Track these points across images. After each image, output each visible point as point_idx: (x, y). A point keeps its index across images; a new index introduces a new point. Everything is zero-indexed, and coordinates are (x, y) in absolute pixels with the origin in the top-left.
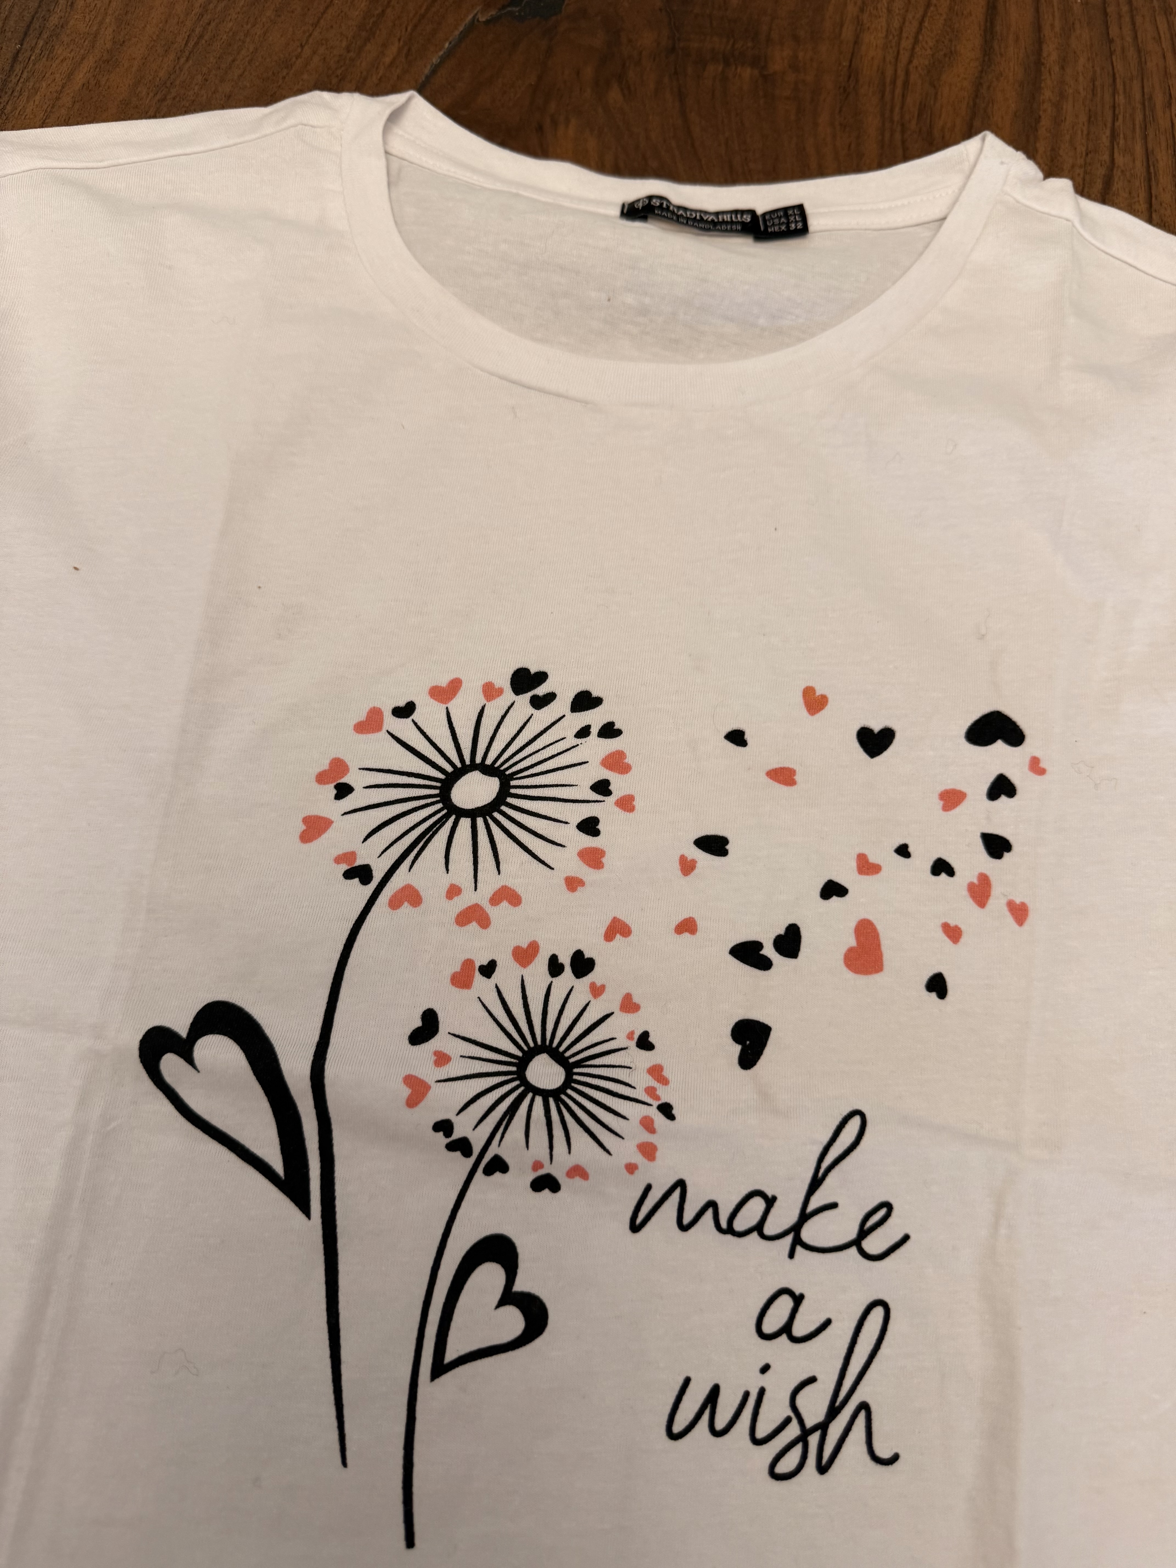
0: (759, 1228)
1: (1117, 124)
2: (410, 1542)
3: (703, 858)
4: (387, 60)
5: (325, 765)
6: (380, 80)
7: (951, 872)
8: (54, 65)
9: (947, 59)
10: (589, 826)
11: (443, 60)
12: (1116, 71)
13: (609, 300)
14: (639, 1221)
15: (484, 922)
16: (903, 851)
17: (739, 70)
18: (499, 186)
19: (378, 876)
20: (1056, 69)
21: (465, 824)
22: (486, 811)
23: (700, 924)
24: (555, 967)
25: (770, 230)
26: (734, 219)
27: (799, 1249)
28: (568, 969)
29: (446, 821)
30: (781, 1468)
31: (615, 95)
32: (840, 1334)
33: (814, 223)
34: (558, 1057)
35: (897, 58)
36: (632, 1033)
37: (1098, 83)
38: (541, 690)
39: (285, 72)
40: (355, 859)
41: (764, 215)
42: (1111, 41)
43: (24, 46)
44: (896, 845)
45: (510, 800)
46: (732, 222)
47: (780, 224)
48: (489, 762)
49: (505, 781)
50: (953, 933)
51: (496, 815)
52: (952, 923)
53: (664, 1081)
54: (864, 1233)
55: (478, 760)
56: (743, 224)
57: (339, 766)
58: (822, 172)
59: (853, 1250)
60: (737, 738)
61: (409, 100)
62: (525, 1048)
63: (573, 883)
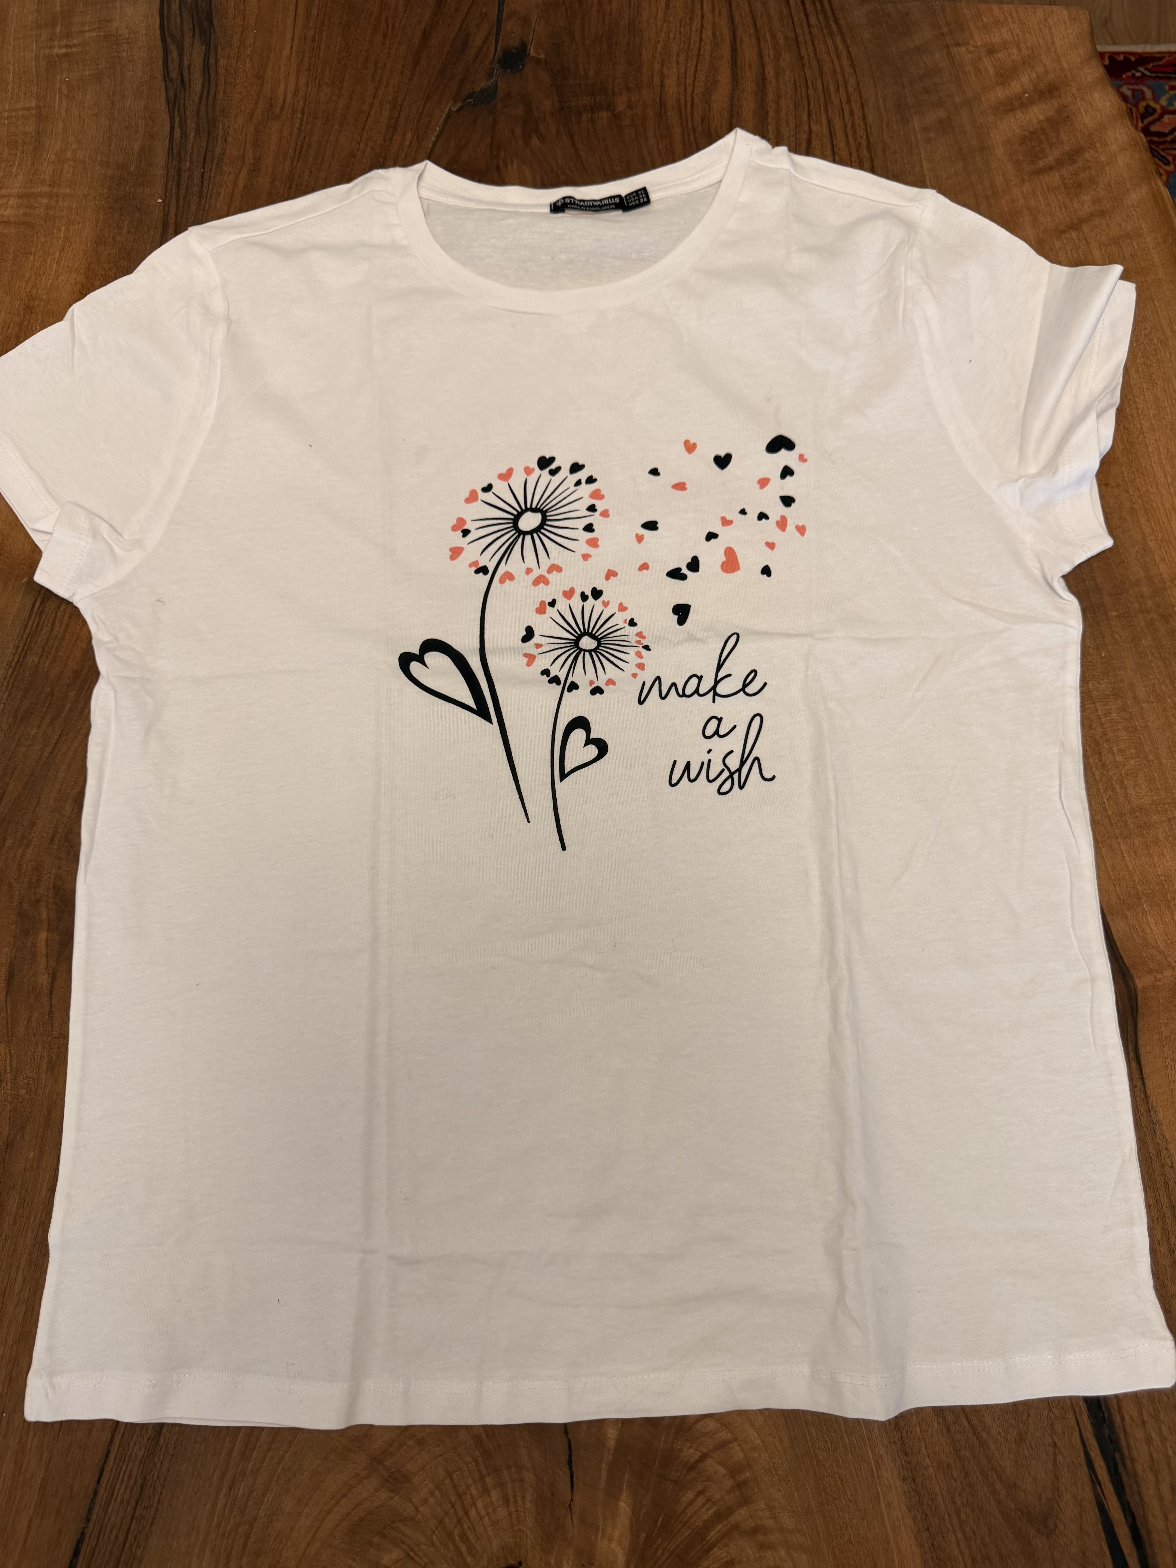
0: (697, 691)
1: (811, 107)
2: (564, 848)
3: (647, 533)
4: (407, 143)
5: (454, 522)
6: (406, 155)
7: (767, 517)
8: (225, 178)
9: (713, 86)
10: (589, 528)
11: (438, 137)
12: (807, 76)
13: (552, 259)
14: (642, 700)
15: (547, 582)
16: (743, 512)
17: (600, 114)
18: (483, 207)
19: (491, 570)
20: (774, 80)
21: (528, 538)
22: (537, 530)
23: (650, 565)
24: (584, 597)
25: (630, 205)
26: (610, 202)
27: (716, 697)
28: (590, 597)
29: (517, 540)
30: (723, 790)
31: (535, 141)
32: (740, 732)
33: (653, 196)
34: (593, 636)
35: (686, 90)
36: (626, 620)
37: (798, 85)
38: (553, 466)
39: (353, 160)
40: (478, 564)
41: (626, 196)
42: (802, 58)
43: (206, 169)
44: (739, 510)
45: (548, 523)
46: (609, 204)
47: (635, 200)
48: (534, 506)
49: (544, 514)
50: (771, 546)
51: (542, 531)
52: (770, 541)
53: (644, 638)
54: (745, 685)
55: (529, 506)
56: (615, 204)
57: (461, 521)
58: (654, 166)
59: (742, 693)
60: (655, 472)
61: (426, 165)
62: (577, 635)
63: (586, 557)
